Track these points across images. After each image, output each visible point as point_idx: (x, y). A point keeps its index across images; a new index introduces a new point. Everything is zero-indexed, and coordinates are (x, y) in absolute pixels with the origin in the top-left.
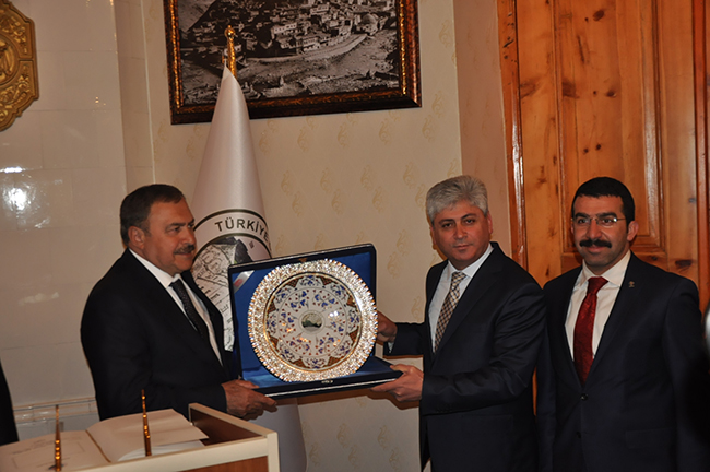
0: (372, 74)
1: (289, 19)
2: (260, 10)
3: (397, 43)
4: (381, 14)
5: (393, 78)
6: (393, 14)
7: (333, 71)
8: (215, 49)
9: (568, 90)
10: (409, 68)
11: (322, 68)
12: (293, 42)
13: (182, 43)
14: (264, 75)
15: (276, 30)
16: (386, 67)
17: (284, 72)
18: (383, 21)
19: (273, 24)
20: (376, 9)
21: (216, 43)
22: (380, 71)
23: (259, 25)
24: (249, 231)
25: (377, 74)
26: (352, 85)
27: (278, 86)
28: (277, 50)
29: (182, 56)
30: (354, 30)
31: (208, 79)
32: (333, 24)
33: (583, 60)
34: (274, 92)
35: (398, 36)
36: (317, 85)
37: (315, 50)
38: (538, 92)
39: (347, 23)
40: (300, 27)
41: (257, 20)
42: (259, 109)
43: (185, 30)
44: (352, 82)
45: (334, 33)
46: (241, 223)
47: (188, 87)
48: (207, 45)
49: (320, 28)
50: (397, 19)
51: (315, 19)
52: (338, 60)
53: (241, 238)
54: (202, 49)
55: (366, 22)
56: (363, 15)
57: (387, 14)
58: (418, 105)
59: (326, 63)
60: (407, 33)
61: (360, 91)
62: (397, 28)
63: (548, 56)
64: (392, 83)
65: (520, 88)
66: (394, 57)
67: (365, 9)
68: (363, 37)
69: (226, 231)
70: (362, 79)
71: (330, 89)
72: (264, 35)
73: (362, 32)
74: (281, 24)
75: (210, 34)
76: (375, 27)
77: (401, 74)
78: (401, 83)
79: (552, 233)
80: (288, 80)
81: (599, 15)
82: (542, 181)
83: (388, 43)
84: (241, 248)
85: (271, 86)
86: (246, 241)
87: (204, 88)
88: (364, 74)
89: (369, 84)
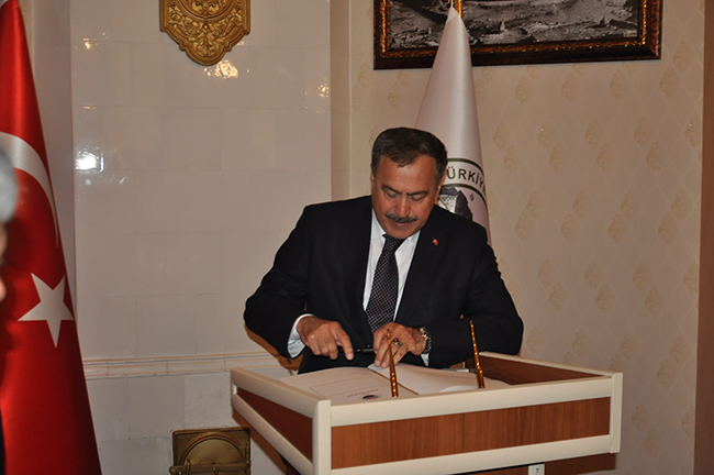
0: (607, 21)
5: (631, 27)
7: (562, 17)
10: (651, 18)
11: (549, 14)
14: (483, 20)
16: (623, 14)
17: (506, 17)
22: (616, 18)
24: (470, 183)
25: (613, 22)
26: (584, 33)
27: (498, 32)
31: (420, 23)
34: (493, 38)
36: (543, 32)
42: (481, 56)
44: (583, 30)
46: (462, 173)
47: (395, 30)
52: (569, 6)
53: (463, 190)
58: (658, 58)
59: (555, 9)
61: (592, 40)
64: (629, 33)
66: (633, 4)
70: (596, 27)
71: (557, 36)
77: (640, 23)
78: (640, 32)
80: (510, 25)
84: (462, 201)
85: (489, 32)
86: (467, 192)
87: (413, 32)
88: (598, 21)
89: (602, 33)
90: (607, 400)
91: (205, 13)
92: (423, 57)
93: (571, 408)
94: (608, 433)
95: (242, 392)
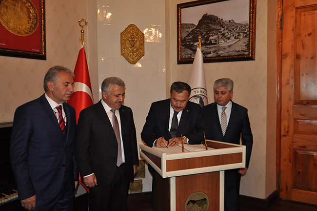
0: (240, 50)
1: (215, 35)
2: (206, 32)
3: (249, 41)
4: (244, 33)
5: (247, 52)
6: (248, 33)
7: (228, 50)
8: (192, 43)
9: (298, 57)
10: (252, 49)
11: (224, 49)
12: (216, 41)
13: (182, 41)
14: (206, 51)
15: (211, 38)
16: (245, 48)
17: (213, 50)
18: (245, 35)
19: (210, 36)
20: (243, 32)
21: (192, 41)
22: (243, 49)
23: (206, 36)
24: (203, 94)
25: (242, 51)
26: (234, 54)
27: (210, 54)
28: (211, 43)
29: (182, 45)
30: (235, 38)
31: (190, 52)
32: (229, 36)
33: (303, 48)
34: (209, 55)
35: (249, 39)
36: (223, 54)
37: (223, 43)
38: (288, 57)
39: (233, 36)
40: (218, 37)
41: (205, 35)
42: (206, 60)
43: (183, 38)
44: (233, 53)
45: (229, 38)
46: (201, 92)
47: (183, 54)
48: (190, 42)
49: (225, 37)
50: (249, 34)
51: (223, 35)
52: (230, 46)
53: (201, 96)
54: (188, 43)
55: (239, 35)
56: (238, 33)
57: (246, 33)
58: (254, 60)
59: (226, 47)
60: (252, 38)
61: (236, 55)
62: (249, 37)
63: (292, 46)
64: (246, 53)
65: (282, 56)
66: (248, 46)
67: (239, 31)
68: (238, 40)
69: (197, 94)
70: (237, 52)
71: (226, 55)
72: (207, 39)
73: (238, 38)
74: (213, 36)
75: (191, 39)
76: (242, 37)
77: (249, 51)
78: (249, 53)
79: (290, 99)
80: (214, 52)
81: (310, 34)
82: (288, 84)
83: (246, 41)
84: (201, 99)
85: (208, 54)
86: (202, 97)
87: (188, 54)
88: (238, 50)
89: (239, 53)
90: (242, 153)
91: (133, 50)
92: (190, 61)
93: (231, 155)
94: (241, 162)
95: (142, 151)
